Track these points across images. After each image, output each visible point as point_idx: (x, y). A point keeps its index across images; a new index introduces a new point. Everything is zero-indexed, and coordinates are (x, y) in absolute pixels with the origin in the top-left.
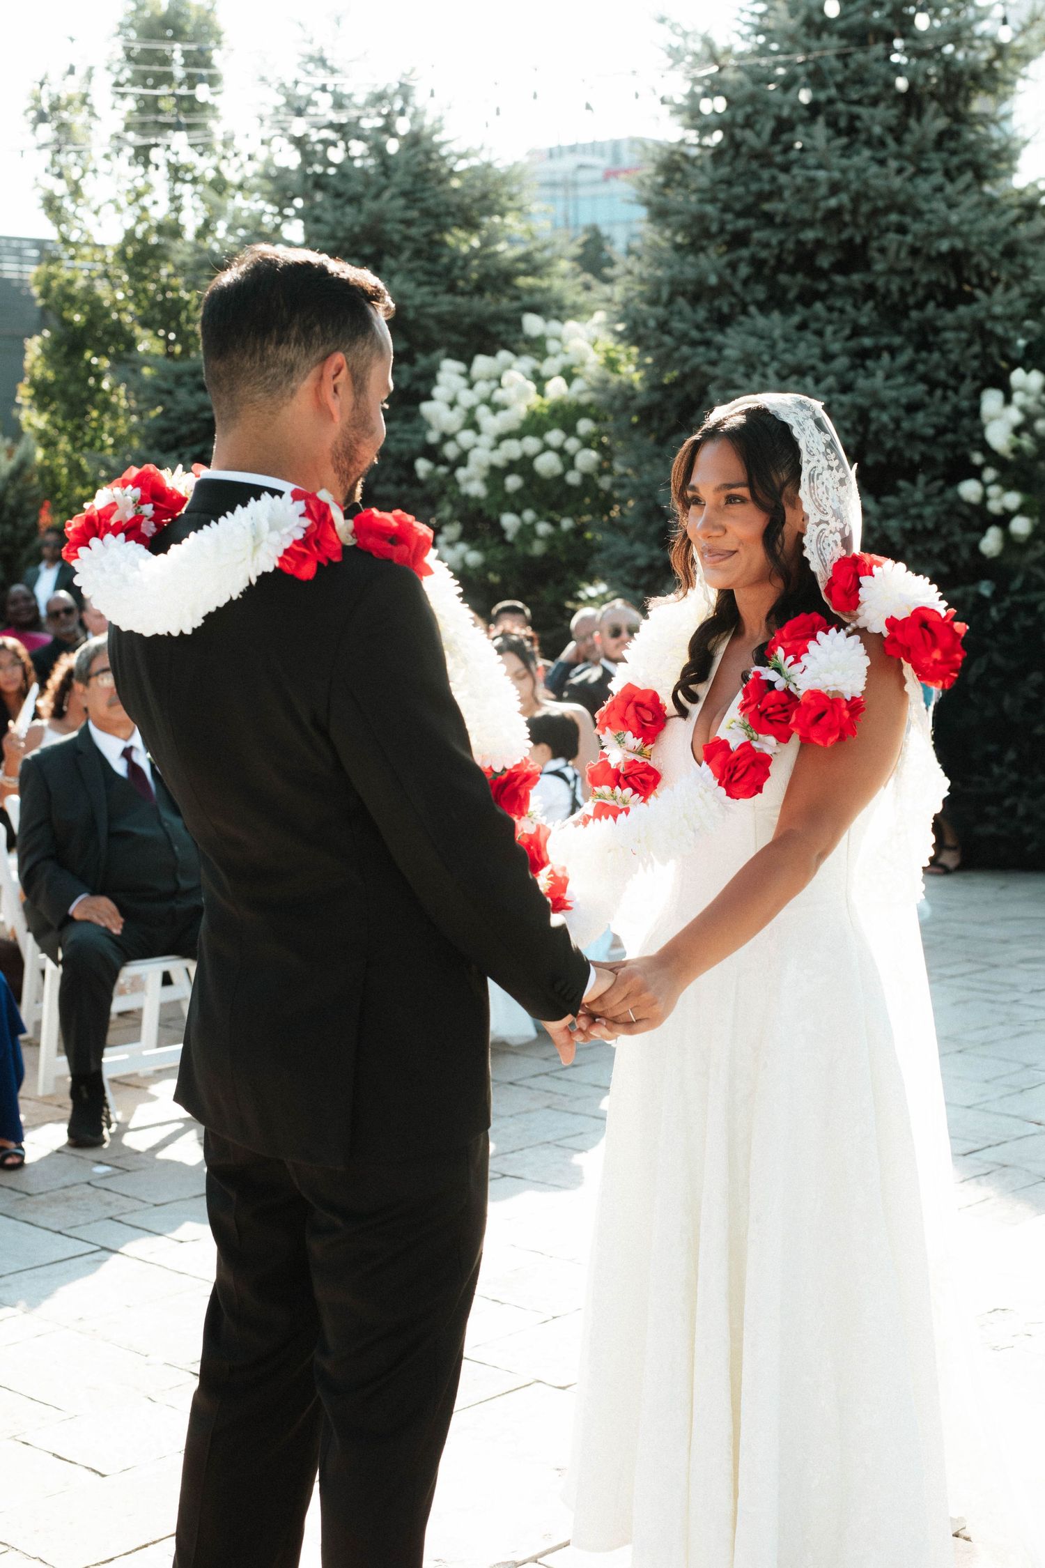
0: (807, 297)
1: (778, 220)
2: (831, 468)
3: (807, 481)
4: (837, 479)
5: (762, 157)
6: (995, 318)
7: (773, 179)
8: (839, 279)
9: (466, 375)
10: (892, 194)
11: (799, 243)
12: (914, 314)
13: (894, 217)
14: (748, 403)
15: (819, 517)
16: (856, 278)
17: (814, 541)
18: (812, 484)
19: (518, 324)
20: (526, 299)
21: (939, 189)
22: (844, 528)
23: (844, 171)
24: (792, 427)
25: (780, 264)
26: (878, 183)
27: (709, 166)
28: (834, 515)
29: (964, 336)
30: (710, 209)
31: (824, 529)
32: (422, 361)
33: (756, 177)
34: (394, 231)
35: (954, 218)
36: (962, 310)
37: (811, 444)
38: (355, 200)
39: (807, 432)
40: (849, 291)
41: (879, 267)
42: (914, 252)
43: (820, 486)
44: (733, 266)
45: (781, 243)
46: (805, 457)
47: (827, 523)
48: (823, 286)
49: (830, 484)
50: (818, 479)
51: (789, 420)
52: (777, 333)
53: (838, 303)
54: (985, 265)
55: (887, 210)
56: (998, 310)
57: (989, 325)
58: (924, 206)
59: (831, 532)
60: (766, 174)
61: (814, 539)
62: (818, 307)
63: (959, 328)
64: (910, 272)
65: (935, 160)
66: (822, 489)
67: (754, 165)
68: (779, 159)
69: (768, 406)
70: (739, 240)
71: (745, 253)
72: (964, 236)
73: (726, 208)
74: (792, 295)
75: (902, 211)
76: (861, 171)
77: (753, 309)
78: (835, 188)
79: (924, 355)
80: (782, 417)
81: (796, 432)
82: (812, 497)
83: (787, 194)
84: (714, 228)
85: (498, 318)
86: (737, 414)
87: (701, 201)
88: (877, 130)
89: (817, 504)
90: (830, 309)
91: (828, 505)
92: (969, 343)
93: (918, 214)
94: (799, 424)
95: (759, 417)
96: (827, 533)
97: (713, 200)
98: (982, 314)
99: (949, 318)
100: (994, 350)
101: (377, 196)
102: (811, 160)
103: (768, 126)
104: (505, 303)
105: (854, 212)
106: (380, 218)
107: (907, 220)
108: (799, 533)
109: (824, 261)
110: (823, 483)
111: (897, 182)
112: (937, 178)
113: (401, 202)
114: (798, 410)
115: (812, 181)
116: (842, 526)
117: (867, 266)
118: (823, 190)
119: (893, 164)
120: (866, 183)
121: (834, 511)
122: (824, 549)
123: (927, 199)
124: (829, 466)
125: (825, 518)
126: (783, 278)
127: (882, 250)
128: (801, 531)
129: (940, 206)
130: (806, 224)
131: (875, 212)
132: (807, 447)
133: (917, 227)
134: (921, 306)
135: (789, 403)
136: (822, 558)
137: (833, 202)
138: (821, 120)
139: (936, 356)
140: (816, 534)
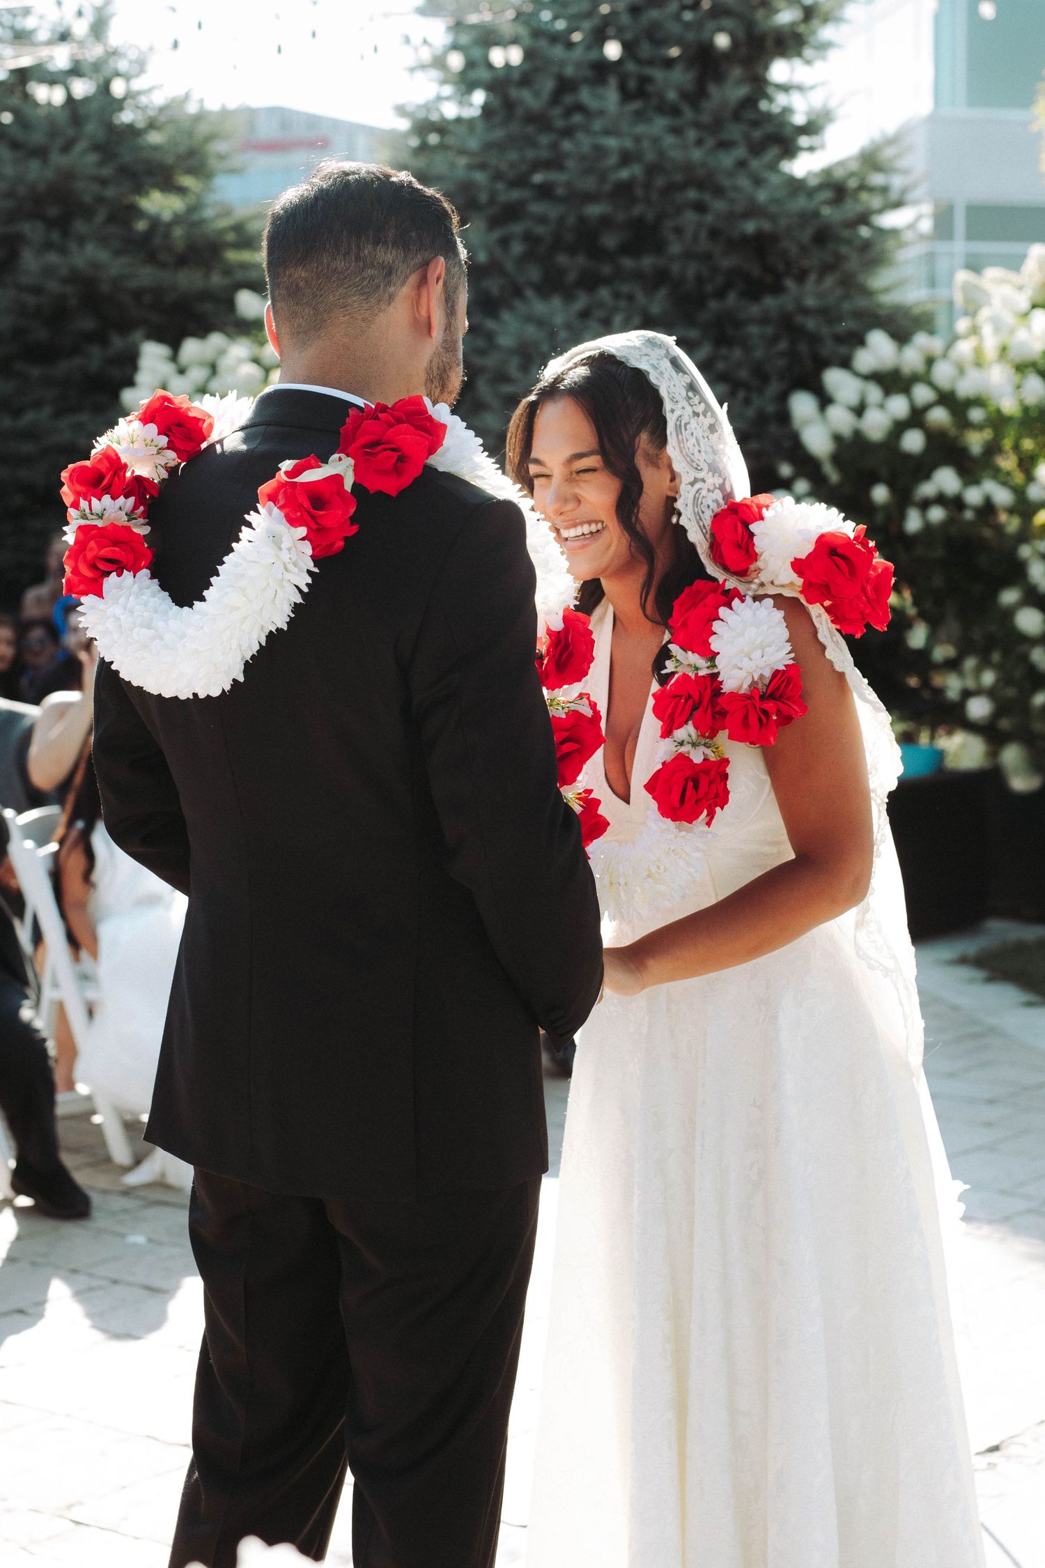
0: (590, 282)
1: (560, 191)
2: (696, 414)
3: (674, 433)
4: (706, 427)
5: (539, 121)
6: (805, 311)
7: (554, 146)
8: (628, 263)
9: (174, 358)
10: (689, 168)
11: (582, 220)
12: (713, 305)
13: (692, 194)
14: (590, 350)
15: (693, 474)
16: (648, 262)
17: (690, 505)
18: (680, 437)
19: (230, 304)
20: (239, 276)
21: (742, 164)
22: (724, 483)
23: (637, 139)
24: (648, 373)
25: (557, 244)
26: (676, 155)
27: (480, 126)
28: (710, 470)
29: (769, 330)
30: (480, 177)
31: (701, 489)
32: (117, 342)
33: (531, 142)
34: (86, 191)
35: (762, 196)
36: (770, 302)
37: (672, 389)
38: (41, 153)
39: (666, 375)
40: (638, 276)
41: (675, 248)
42: (714, 234)
43: (689, 437)
44: (505, 242)
45: (561, 220)
46: (668, 405)
47: (703, 481)
48: (606, 269)
49: (699, 433)
50: (686, 429)
51: (643, 365)
52: (559, 319)
53: (625, 288)
54: (794, 250)
55: (684, 186)
56: (810, 302)
57: (799, 319)
58: (725, 182)
59: (709, 490)
60: (544, 140)
61: (690, 502)
62: (604, 293)
63: (764, 320)
64: (707, 257)
65: (734, 131)
66: (693, 440)
67: (530, 129)
68: (560, 123)
69: (613, 351)
70: (511, 213)
71: (517, 228)
72: (773, 218)
73: (498, 176)
74: (572, 277)
75: (701, 185)
76: (656, 140)
77: (529, 293)
78: (626, 158)
79: (724, 351)
80: (633, 364)
81: (653, 378)
82: (681, 452)
83: (571, 164)
84: (483, 198)
85: (206, 295)
86: (576, 366)
87: (471, 167)
88: (672, 95)
89: (688, 459)
90: (617, 295)
91: (701, 459)
92: (775, 339)
93: (719, 191)
94: (655, 368)
95: (604, 364)
96: (704, 492)
97: (482, 166)
98: (790, 306)
99: (754, 310)
100: (803, 348)
101: (67, 148)
102: (597, 125)
103: (548, 85)
104: (216, 280)
105: (647, 185)
106: (69, 175)
107: (707, 197)
108: (668, 497)
109: (610, 241)
110: (692, 434)
111: (697, 155)
112: (740, 152)
113: (92, 158)
114: (649, 350)
115: (600, 151)
116: (721, 481)
117: (659, 248)
118: (612, 160)
119: (692, 134)
120: (661, 154)
121: (709, 465)
122: (703, 512)
123: (731, 174)
124: (694, 412)
125: (700, 475)
126: (562, 259)
127: (679, 231)
128: (670, 494)
129: (743, 182)
130: (588, 198)
131: (671, 188)
132: (669, 393)
133: (719, 205)
134: (720, 294)
135: (638, 343)
136: (701, 524)
137: (624, 174)
138: (613, 82)
139: (737, 353)
140: (691, 496)
